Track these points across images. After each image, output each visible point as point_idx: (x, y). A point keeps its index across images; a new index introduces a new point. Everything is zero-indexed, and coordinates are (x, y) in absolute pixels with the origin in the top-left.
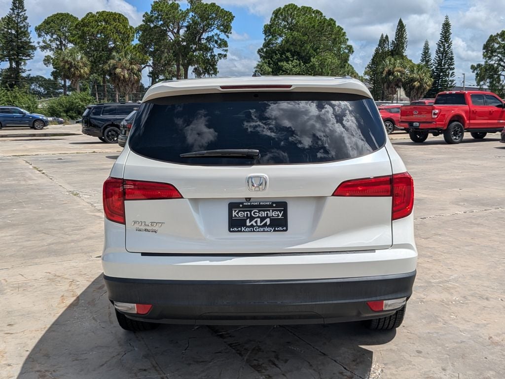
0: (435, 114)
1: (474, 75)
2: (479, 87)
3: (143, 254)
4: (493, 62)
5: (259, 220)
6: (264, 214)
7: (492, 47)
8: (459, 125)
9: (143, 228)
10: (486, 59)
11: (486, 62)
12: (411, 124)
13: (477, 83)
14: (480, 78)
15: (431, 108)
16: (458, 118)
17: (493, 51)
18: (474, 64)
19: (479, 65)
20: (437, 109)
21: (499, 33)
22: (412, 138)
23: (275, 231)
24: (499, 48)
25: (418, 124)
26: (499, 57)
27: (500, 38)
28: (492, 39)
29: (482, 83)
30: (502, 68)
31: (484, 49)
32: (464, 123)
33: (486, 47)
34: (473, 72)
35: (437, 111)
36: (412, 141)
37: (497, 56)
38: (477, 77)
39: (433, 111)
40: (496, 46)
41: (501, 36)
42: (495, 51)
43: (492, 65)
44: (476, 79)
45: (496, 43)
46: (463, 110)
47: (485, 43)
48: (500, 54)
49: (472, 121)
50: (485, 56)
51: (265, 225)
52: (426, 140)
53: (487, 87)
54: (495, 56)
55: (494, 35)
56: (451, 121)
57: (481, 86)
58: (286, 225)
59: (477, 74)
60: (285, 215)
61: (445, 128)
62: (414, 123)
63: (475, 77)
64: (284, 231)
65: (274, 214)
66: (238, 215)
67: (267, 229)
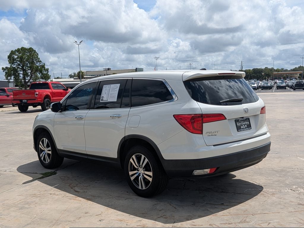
0: (37, 95)
1: (4, 73)
2: (7, 81)
3: (214, 146)
4: (15, 66)
5: (244, 126)
6: (244, 123)
7: (12, 58)
8: (49, 100)
9: (211, 134)
10: (10, 64)
11: (11, 66)
12: (21, 101)
13: (6, 78)
14: (8, 75)
15: (34, 92)
16: (47, 96)
17: (14, 59)
18: (4, 67)
19: (7, 68)
20: (37, 92)
21: (16, 49)
22: (20, 109)
23: (249, 129)
24: (17, 58)
25: (26, 101)
26: (18, 63)
27: (17, 52)
28: (12, 53)
29: (9, 78)
30: (20, 69)
31: (8, 58)
32: (50, 99)
33: (9, 57)
34: (4, 72)
35: (37, 93)
36: (20, 111)
37: (17, 62)
38: (6, 74)
39: (35, 93)
40: (16, 57)
41: (18, 51)
42: (15, 60)
43: (15, 67)
44: (5, 76)
45: (15, 55)
46: (49, 92)
47: (9, 55)
48: (18, 61)
49: (54, 98)
50: (10, 63)
51: (246, 128)
52: (28, 110)
53: (13, 81)
54: (16, 62)
55: (13, 51)
56: (45, 98)
57: (9, 80)
58: (251, 126)
59: (6, 73)
61: (42, 102)
62: (23, 100)
63: (5, 75)
64: (251, 129)
65: (247, 123)
66: (238, 124)
67: (247, 129)
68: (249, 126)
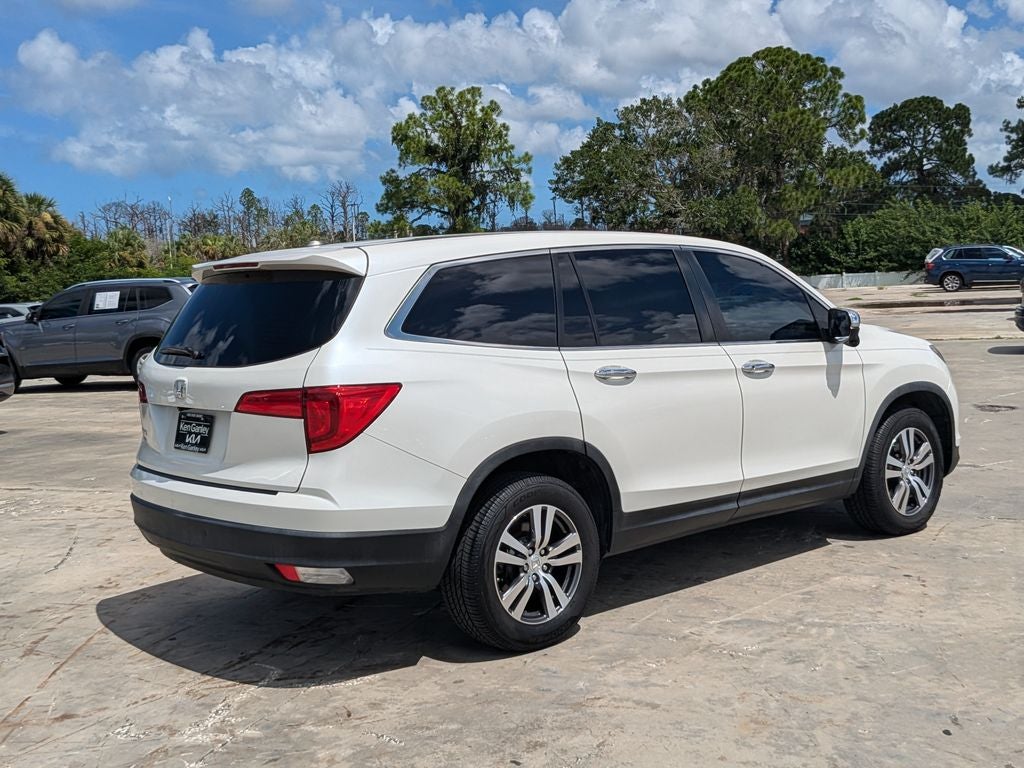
5: (194, 436)
6: (197, 429)
23: (200, 452)
51: (195, 444)
58: (208, 445)
60: (210, 433)
64: (206, 452)
65: (204, 430)
66: (184, 428)
67: (197, 449)
68: (205, 444)
